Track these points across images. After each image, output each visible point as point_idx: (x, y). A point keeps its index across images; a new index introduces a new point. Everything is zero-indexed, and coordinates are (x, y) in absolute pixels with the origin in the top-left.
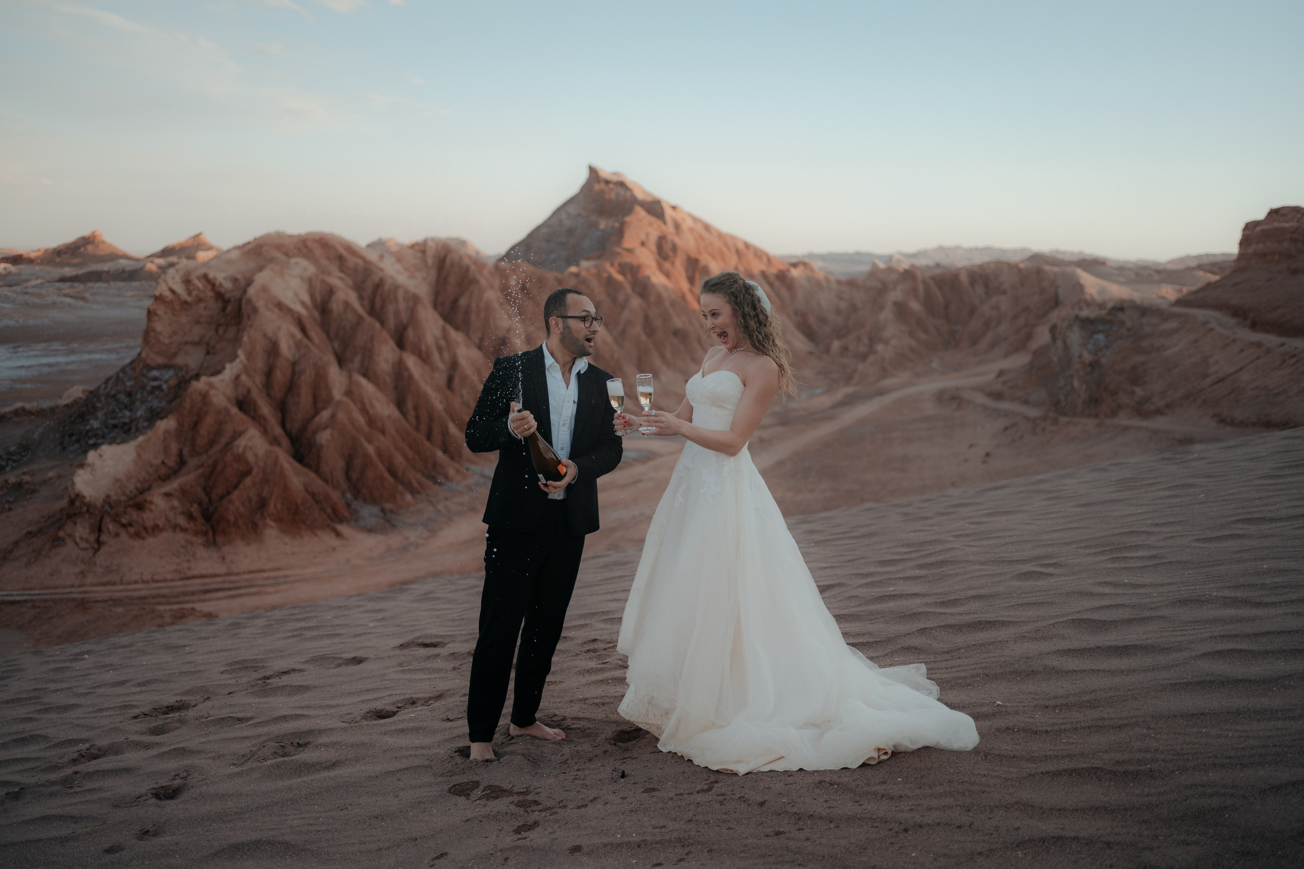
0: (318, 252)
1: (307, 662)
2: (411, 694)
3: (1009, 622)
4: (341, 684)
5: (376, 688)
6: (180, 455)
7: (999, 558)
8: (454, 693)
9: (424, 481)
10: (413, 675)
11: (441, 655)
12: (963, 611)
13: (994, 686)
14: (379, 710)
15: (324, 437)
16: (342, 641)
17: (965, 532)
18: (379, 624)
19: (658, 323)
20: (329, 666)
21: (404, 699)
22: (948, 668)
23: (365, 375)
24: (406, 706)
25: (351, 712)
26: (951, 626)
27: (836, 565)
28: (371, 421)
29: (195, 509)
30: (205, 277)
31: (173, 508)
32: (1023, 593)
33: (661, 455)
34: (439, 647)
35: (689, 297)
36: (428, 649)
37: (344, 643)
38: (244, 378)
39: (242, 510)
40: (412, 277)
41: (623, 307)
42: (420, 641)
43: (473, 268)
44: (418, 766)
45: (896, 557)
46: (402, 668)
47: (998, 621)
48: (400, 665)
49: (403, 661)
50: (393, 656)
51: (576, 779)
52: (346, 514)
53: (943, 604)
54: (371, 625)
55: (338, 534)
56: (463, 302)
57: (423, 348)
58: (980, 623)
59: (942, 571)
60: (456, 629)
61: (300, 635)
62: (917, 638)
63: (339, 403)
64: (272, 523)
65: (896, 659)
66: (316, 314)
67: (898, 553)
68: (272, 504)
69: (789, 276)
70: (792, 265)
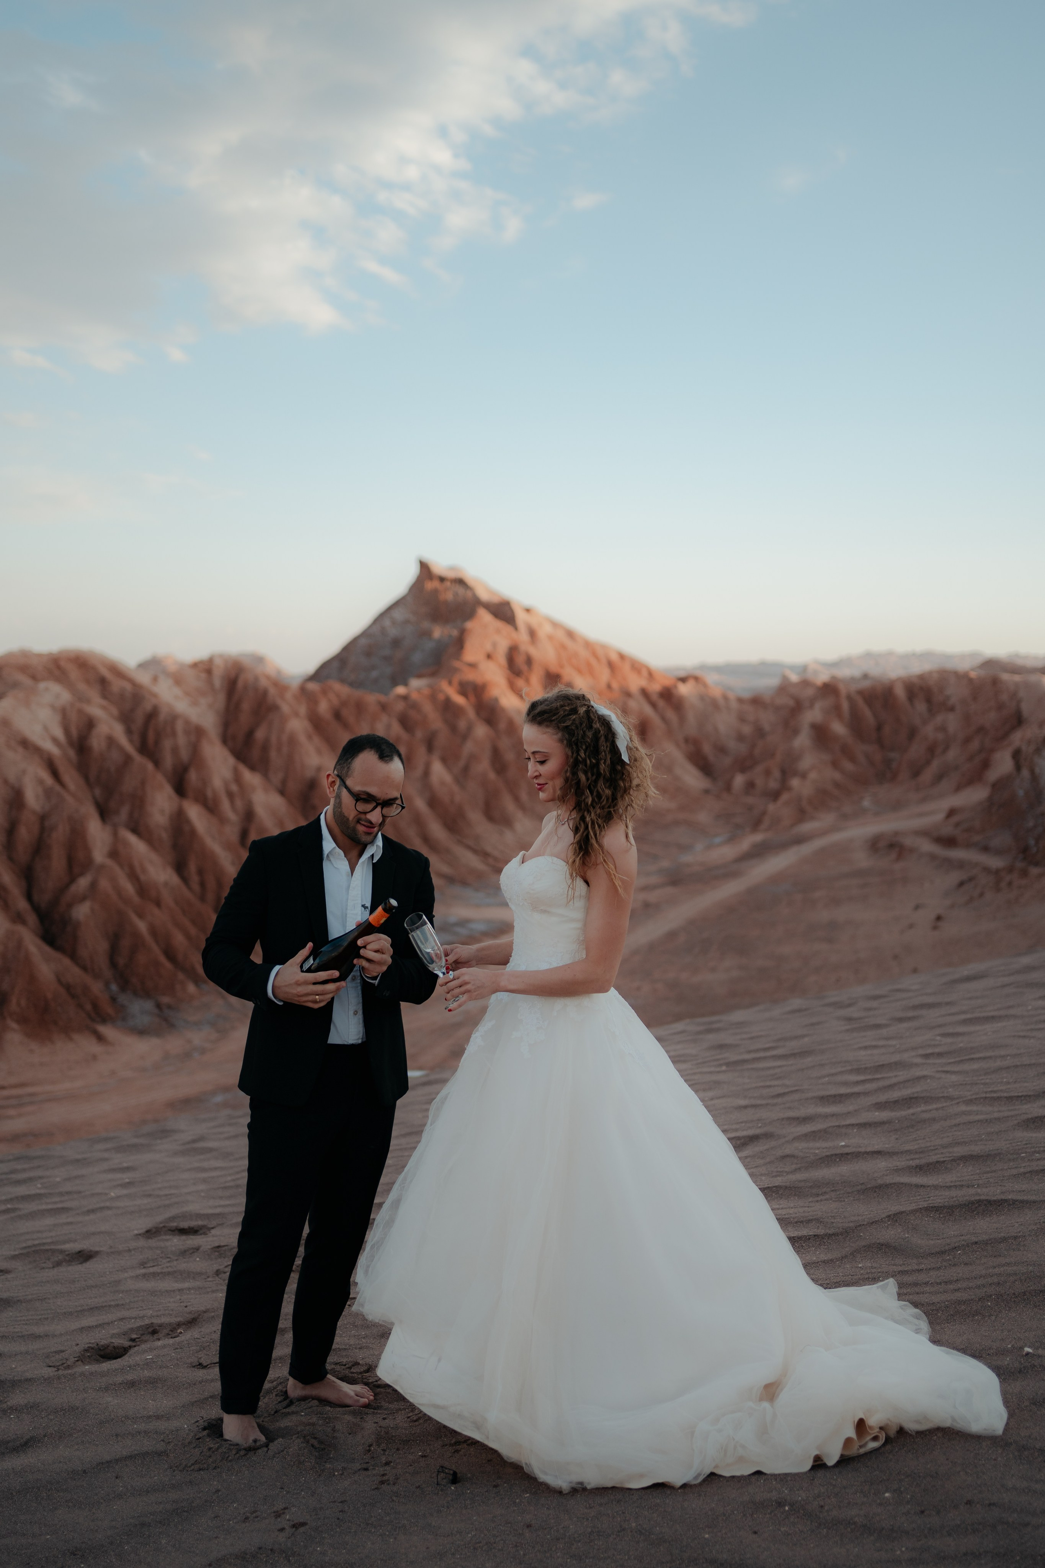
0: (73, 673)
1: (14, 1257)
2: (152, 1317)
3: (1022, 1202)
4: (57, 1297)
5: (104, 1305)
7: (991, 1092)
8: (213, 1317)
10: (159, 1281)
11: (201, 1249)
12: (952, 1182)
13: (1014, 1315)
14: (102, 1346)
15: (82, 912)
16: (69, 1220)
17: (937, 1050)
18: (125, 1192)
20: (43, 1265)
21: (141, 1326)
22: (940, 1283)
23: (135, 831)
24: (144, 1338)
25: (63, 1348)
26: (936, 1209)
27: (759, 1102)
28: (143, 890)
32: (1035, 1152)
34: (201, 1234)
36: (184, 1237)
37: (71, 1223)
40: (195, 703)
41: (465, 736)
42: (174, 1224)
43: (272, 691)
44: (146, 1454)
45: (843, 1090)
46: (143, 1271)
47: (1006, 1201)
48: (143, 1264)
49: (148, 1258)
50: (134, 1249)
51: (382, 1482)
52: (111, 1011)
53: (920, 1169)
54: (112, 1194)
55: (100, 1038)
56: (260, 734)
57: (209, 794)
58: (979, 1201)
59: (913, 1114)
60: (228, 1202)
61: (14, 1210)
62: (888, 1228)
63: (102, 867)
64: (14, 1025)
65: (860, 1265)
66: (74, 753)
67: (845, 1084)
68: (14, 1000)
69: (676, 693)
70: (682, 679)
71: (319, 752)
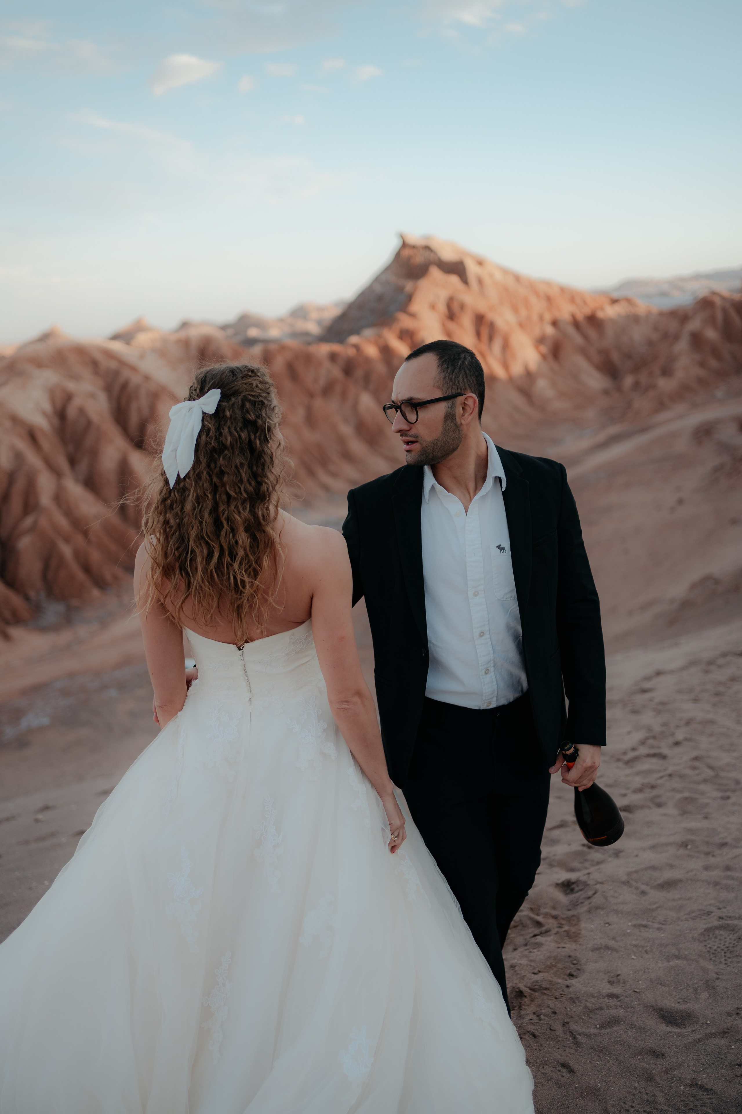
15: (24, 543)
40: (175, 370)
63: (44, 510)
66: (54, 420)
69: (600, 315)
70: (614, 301)
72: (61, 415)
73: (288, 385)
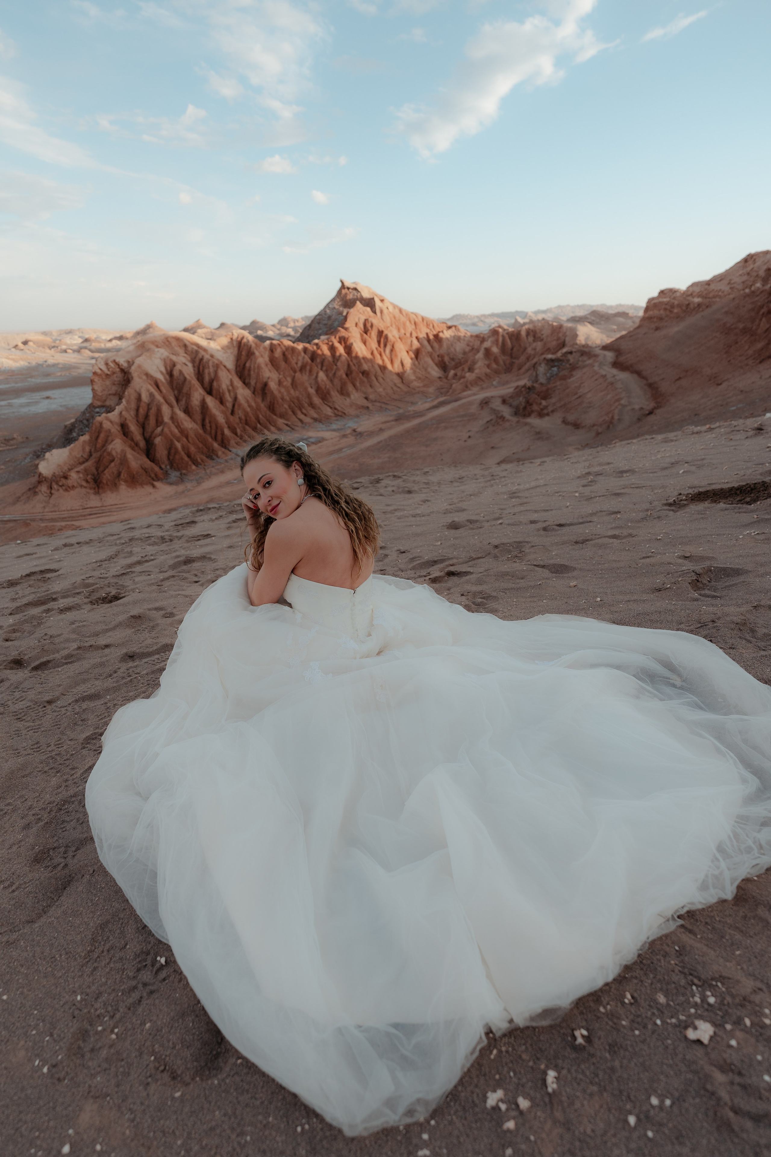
0: (174, 343)
6: (90, 452)
9: (204, 458)
15: (158, 440)
19: (353, 368)
28: (182, 432)
29: (89, 477)
30: (114, 361)
31: (80, 478)
33: (327, 440)
35: (376, 352)
38: (124, 413)
39: (109, 477)
40: (226, 352)
41: (338, 360)
52: (161, 477)
55: (154, 486)
56: (248, 365)
57: (221, 391)
63: (167, 423)
64: (123, 483)
66: (168, 377)
68: (122, 475)
69: (441, 335)
70: (449, 327)
71: (269, 370)
72: (171, 374)
73: (283, 364)
